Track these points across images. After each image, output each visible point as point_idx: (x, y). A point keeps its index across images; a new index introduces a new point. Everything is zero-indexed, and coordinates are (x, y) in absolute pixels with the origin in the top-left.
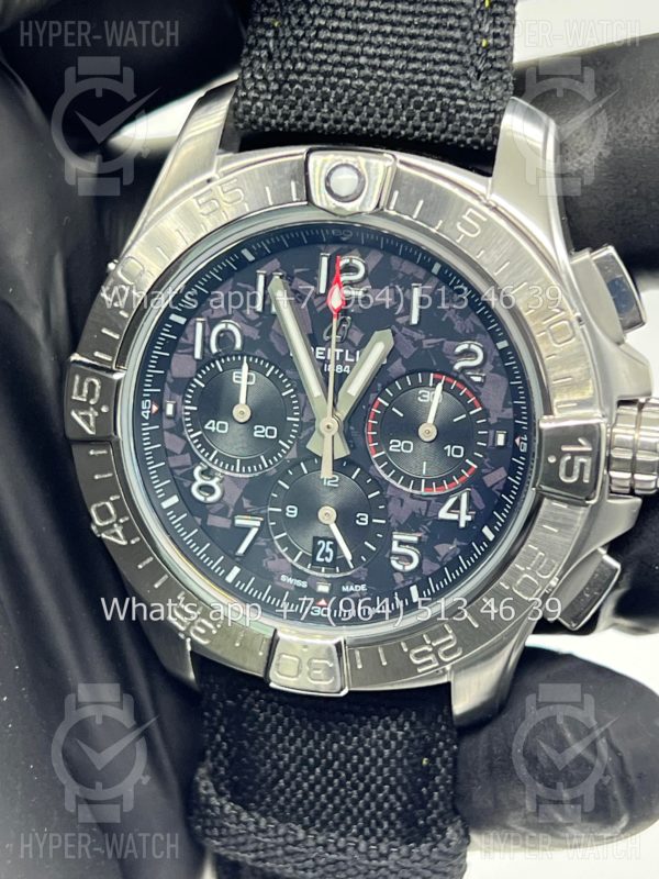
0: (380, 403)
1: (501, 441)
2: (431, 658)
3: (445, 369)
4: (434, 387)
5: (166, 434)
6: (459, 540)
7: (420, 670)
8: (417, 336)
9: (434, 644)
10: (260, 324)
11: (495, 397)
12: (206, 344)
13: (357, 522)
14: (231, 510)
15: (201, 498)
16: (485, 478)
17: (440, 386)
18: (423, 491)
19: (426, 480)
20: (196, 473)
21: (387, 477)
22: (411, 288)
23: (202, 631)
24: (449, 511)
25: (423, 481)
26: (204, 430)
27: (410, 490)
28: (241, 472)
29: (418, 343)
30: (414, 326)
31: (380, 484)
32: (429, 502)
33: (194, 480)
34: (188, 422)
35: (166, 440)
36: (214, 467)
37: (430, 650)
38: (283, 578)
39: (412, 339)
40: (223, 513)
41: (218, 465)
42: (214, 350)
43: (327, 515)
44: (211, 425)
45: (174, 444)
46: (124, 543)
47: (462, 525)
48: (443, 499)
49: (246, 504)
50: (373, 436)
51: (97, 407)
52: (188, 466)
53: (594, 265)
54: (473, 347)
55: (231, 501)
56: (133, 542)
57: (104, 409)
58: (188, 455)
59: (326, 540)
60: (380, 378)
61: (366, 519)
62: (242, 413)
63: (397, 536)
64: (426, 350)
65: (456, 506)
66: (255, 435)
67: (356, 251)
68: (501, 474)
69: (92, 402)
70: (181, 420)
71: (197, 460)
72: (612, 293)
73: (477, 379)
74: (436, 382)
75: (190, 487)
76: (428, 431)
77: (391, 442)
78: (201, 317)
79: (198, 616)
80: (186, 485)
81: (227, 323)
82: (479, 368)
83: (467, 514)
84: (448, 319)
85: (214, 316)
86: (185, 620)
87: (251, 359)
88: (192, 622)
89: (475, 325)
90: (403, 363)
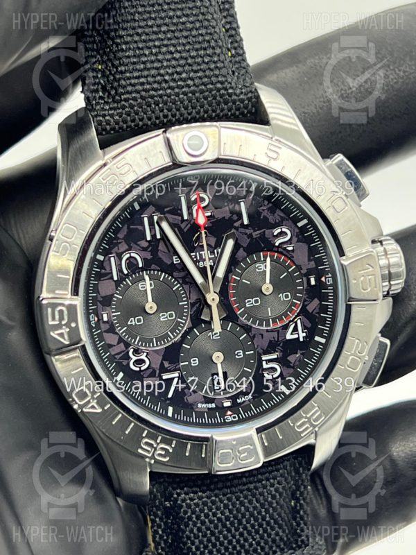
0: (235, 279)
1: (313, 282)
2: (307, 425)
3: (270, 247)
4: (265, 261)
5: (104, 334)
6: (301, 350)
7: (302, 435)
8: (248, 231)
9: (308, 416)
10: (150, 248)
11: (302, 256)
12: (120, 271)
13: (237, 357)
14: (158, 372)
15: (138, 369)
16: (307, 308)
17: (268, 259)
18: (272, 326)
19: (272, 319)
20: (131, 354)
21: (249, 323)
22: (239, 203)
23: (163, 453)
24: (292, 334)
25: (270, 320)
26: (128, 326)
27: (264, 328)
28: (157, 346)
29: (250, 236)
30: (246, 225)
31: (247, 329)
32: (278, 332)
33: (129, 358)
34: (116, 323)
35: (106, 338)
36: (141, 348)
37: (306, 420)
38: (200, 405)
39: (246, 234)
40: (152, 375)
42: (126, 272)
43: (218, 357)
45: (111, 339)
46: (99, 410)
47: (301, 339)
48: (286, 327)
49: (166, 364)
50: (234, 300)
51: (68, 325)
52: (124, 351)
54: (284, 230)
55: (156, 366)
56: (106, 408)
57: (73, 325)
58: (122, 344)
60: (233, 262)
61: (241, 354)
62: (151, 308)
63: (265, 358)
64: (256, 238)
65: (295, 329)
66: (161, 320)
67: (200, 189)
68: (316, 302)
69: (64, 322)
70: (112, 323)
71: (127, 345)
73: (291, 248)
74: (265, 257)
75: (128, 364)
76: (267, 288)
77: (246, 301)
78: (111, 254)
79: (158, 444)
80: (125, 363)
81: (130, 253)
82: (289, 242)
83: (303, 332)
84: (264, 217)
85: (120, 251)
86: (149, 449)
87: (148, 272)
88: (155, 449)
89: (281, 216)
90: (244, 250)
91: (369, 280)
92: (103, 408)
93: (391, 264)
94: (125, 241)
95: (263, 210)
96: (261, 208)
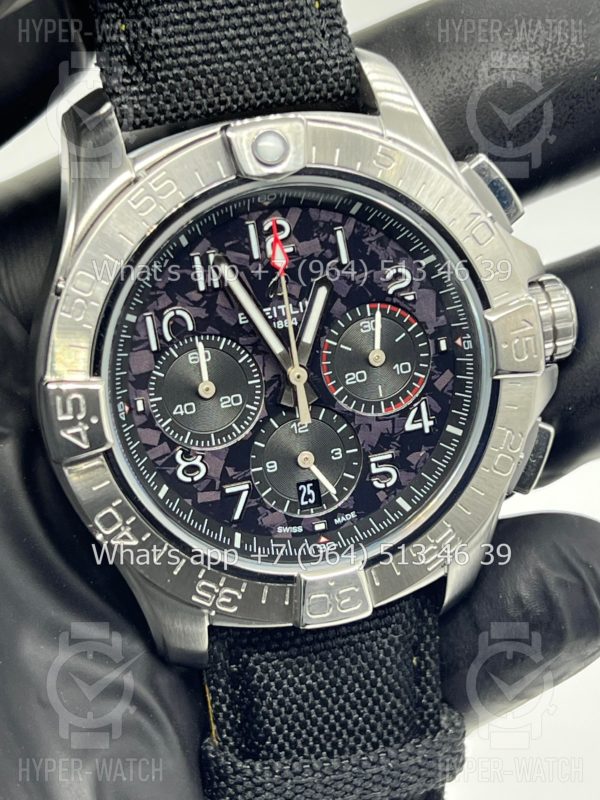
0: (330, 345)
1: (443, 346)
3: (380, 297)
4: (373, 316)
5: (139, 430)
6: (426, 446)
7: (429, 569)
9: (438, 542)
10: (205, 302)
11: (427, 311)
12: (160, 336)
13: (333, 458)
14: (218, 483)
15: (189, 480)
16: (436, 384)
17: (378, 314)
18: (384, 412)
19: (385, 401)
20: (178, 458)
21: (350, 409)
22: (334, 233)
23: (229, 600)
24: (413, 423)
25: (382, 403)
26: (173, 417)
27: (373, 414)
28: (217, 444)
31: (348, 417)
32: (393, 420)
33: (177, 465)
34: (157, 413)
35: (142, 436)
36: (193, 448)
37: (435, 547)
38: (280, 530)
40: (210, 487)
42: (169, 338)
43: (306, 459)
44: (179, 410)
45: (149, 437)
46: (136, 542)
47: (427, 431)
48: (405, 413)
49: (231, 471)
50: (329, 375)
51: (86, 420)
52: (167, 455)
53: (474, 172)
55: (216, 474)
56: (144, 539)
57: (94, 420)
58: (165, 444)
59: (305, 484)
60: (327, 319)
61: (340, 453)
62: (207, 389)
63: (374, 459)
65: (418, 416)
66: (223, 407)
67: (276, 212)
68: (448, 374)
69: (80, 417)
70: (150, 413)
71: (173, 446)
72: (495, 193)
73: (411, 298)
74: (373, 311)
75: (175, 472)
76: (377, 356)
77: (347, 376)
78: (147, 311)
79: (221, 588)
80: (169, 472)
81: (175, 311)
83: (429, 419)
84: (372, 252)
85: (160, 307)
86: (209, 596)
87: (202, 338)
88: (217, 595)
89: (396, 251)
90: (342, 302)
91: (527, 343)
92: (140, 539)
93: (557, 316)
94: (168, 294)
95: (370, 242)
96: (368, 239)
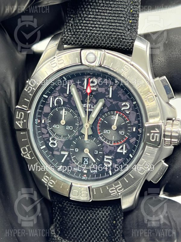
0: (101, 120)
1: (134, 130)
2: (115, 191)
3: (119, 110)
4: (116, 115)
5: (42, 128)
6: (123, 158)
7: (112, 194)
8: (111, 101)
9: (116, 187)
11: (133, 118)
12: (53, 103)
13: (95, 153)
14: (60, 150)
15: (52, 146)
16: (130, 140)
18: (113, 144)
19: (114, 141)
20: (50, 139)
21: (103, 140)
22: (109, 88)
23: (51, 183)
24: (120, 150)
25: (113, 141)
26: (53, 127)
27: (109, 144)
28: (63, 139)
29: (111, 103)
30: (110, 98)
31: (102, 143)
32: (115, 147)
33: (50, 141)
34: (48, 125)
35: (42, 130)
36: (56, 138)
37: (115, 189)
39: (110, 101)
40: (58, 150)
41: (56, 137)
42: (55, 105)
43: (86, 151)
44: (54, 126)
45: (44, 131)
46: (30, 158)
47: (124, 153)
48: (118, 146)
49: (64, 148)
50: (99, 129)
51: (23, 120)
52: (48, 137)
53: (160, 81)
54: (126, 104)
55: (60, 147)
56: (32, 158)
57: (25, 121)
58: (48, 134)
59: (86, 158)
60: (101, 113)
61: (97, 152)
62: (63, 122)
63: (106, 157)
64: (114, 104)
65: (122, 148)
66: (67, 129)
67: (94, 77)
68: (134, 139)
70: (46, 124)
71: (50, 136)
72: (165, 89)
73: (128, 113)
74: (117, 113)
75: (49, 143)
76: (114, 127)
77: (104, 130)
78: (52, 96)
79: (50, 179)
80: (47, 142)
81: (59, 97)
82: (128, 110)
83: (125, 150)
84: (120, 96)
85: (55, 96)
86: (47, 180)
87: (65, 107)
88: (49, 181)
89: (127, 98)
90: (107, 108)
91: (157, 136)
94: (58, 92)
95: (120, 93)
96: (119, 92)
